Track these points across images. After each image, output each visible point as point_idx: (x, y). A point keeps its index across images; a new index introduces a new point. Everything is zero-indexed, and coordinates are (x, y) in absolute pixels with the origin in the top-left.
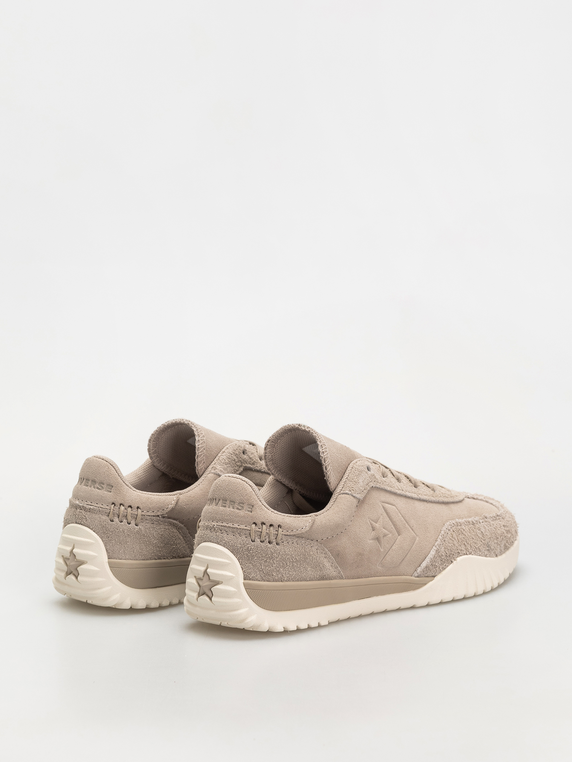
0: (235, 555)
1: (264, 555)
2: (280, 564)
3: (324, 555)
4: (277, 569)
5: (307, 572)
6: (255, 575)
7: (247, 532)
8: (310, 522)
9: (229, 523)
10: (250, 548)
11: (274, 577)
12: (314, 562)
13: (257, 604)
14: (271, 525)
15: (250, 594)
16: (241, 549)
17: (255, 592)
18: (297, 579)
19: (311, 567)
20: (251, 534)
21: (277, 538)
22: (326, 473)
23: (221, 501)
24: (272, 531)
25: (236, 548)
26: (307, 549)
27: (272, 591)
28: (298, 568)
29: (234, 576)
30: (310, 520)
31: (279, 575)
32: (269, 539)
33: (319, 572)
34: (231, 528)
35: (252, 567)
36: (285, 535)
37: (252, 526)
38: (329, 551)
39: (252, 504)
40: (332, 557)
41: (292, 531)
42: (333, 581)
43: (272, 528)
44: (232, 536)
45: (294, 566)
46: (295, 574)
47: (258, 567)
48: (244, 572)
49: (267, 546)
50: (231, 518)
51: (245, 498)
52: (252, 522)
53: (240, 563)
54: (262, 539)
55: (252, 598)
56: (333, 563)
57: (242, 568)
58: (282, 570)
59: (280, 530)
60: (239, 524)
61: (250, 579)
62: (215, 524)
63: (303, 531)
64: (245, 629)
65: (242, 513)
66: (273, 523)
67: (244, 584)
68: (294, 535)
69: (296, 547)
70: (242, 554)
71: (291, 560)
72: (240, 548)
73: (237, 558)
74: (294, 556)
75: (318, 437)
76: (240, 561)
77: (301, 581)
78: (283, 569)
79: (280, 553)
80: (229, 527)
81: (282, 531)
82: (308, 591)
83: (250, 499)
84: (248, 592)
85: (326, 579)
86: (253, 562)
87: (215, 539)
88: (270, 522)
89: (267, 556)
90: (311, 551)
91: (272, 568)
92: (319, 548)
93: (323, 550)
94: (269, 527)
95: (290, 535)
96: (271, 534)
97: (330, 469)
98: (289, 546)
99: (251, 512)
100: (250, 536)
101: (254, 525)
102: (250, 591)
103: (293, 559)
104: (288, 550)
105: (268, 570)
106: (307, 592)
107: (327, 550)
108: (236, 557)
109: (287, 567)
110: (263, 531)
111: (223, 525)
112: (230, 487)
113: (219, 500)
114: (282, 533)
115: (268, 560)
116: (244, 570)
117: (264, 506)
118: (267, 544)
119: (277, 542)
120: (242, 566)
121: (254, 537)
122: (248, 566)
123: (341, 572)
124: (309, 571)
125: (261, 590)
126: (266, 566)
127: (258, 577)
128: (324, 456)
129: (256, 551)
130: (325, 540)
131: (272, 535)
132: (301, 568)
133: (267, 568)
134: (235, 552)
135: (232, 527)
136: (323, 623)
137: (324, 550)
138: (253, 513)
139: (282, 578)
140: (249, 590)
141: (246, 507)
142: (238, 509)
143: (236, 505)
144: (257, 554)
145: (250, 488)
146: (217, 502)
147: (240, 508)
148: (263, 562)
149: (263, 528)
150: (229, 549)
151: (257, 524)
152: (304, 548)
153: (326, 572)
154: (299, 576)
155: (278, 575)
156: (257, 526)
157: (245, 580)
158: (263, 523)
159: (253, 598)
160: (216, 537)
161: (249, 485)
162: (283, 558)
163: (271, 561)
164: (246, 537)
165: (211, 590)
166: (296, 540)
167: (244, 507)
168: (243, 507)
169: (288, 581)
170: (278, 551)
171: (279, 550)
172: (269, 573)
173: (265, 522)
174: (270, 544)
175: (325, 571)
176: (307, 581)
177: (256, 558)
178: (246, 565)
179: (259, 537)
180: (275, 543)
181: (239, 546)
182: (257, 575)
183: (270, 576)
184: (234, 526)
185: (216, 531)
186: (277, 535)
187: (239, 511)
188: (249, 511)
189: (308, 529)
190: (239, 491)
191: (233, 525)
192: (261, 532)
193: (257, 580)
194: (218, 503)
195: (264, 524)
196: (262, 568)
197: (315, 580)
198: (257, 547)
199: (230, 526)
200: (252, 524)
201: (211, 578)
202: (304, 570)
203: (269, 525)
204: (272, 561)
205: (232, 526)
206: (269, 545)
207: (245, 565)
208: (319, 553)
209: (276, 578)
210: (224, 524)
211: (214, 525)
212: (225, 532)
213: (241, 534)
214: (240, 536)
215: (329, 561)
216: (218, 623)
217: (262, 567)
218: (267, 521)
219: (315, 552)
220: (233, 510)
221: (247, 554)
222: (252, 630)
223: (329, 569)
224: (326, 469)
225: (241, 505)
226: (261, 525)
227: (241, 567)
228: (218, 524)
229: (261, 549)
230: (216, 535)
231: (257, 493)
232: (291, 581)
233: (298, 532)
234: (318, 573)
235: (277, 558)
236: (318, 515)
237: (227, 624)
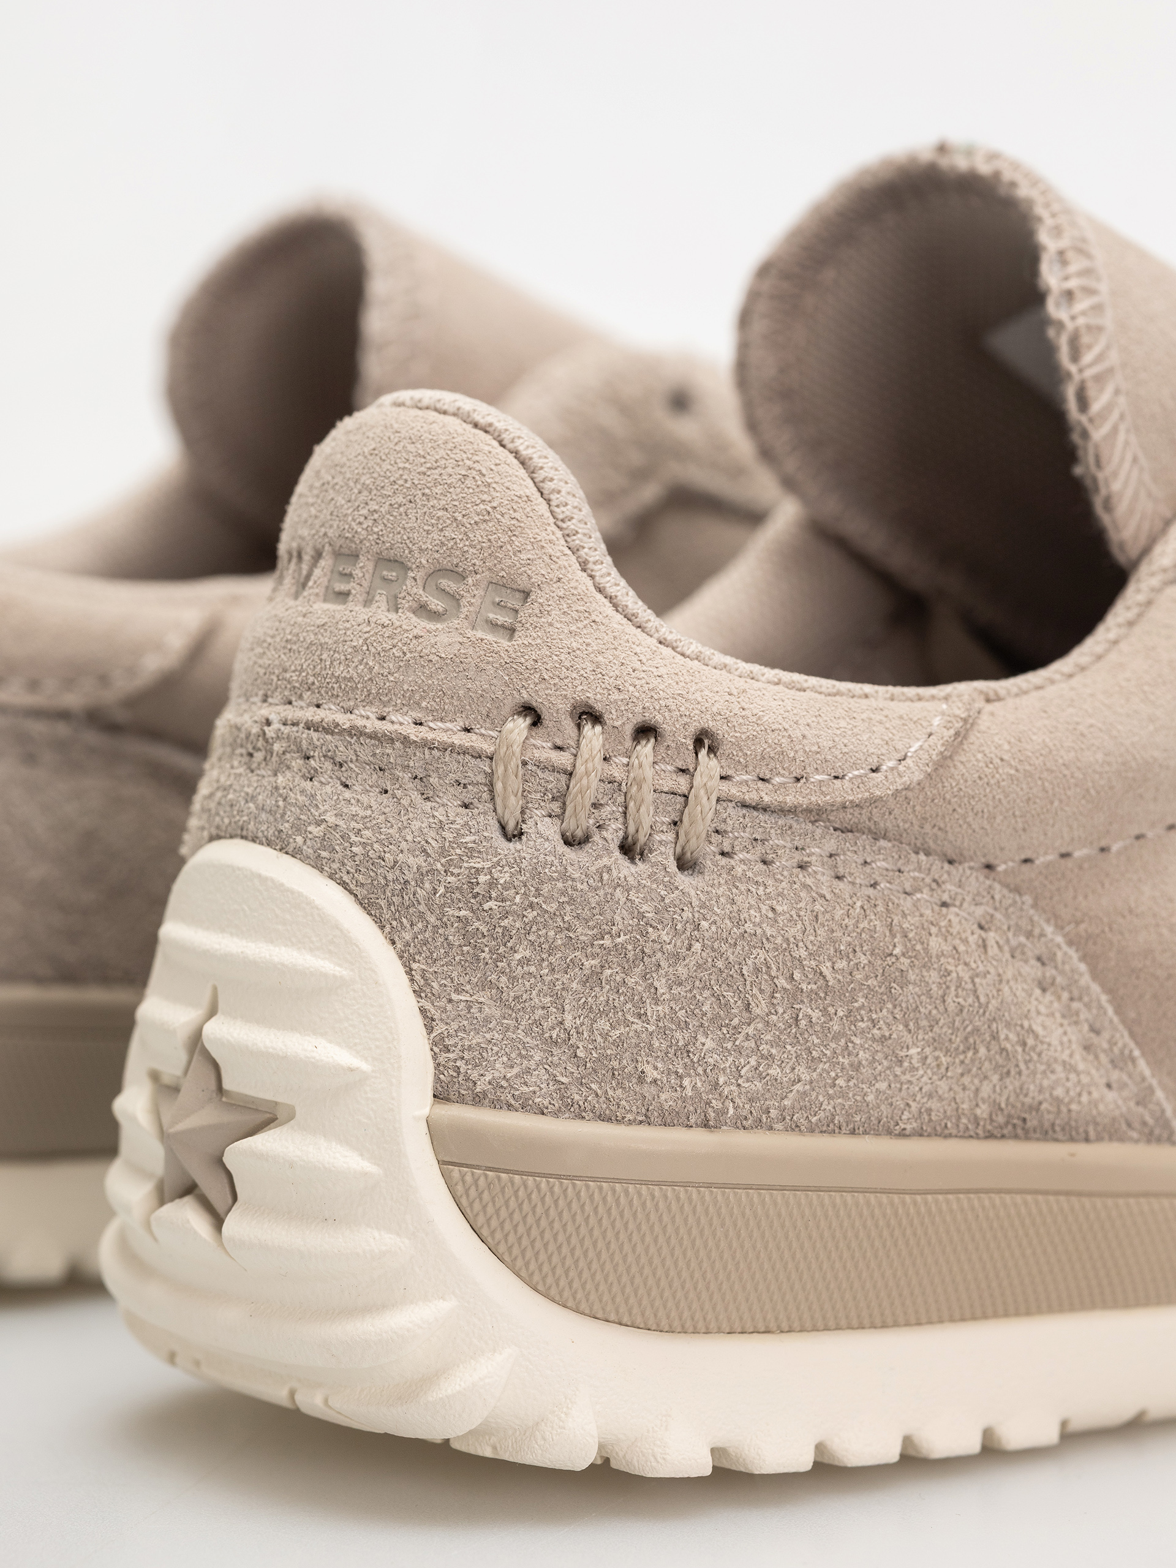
0: (382, 928)
1: (583, 933)
2: (700, 1005)
3: (1032, 970)
4: (678, 1035)
5: (898, 1071)
6: (516, 1070)
7: (476, 771)
8: (934, 729)
9: (356, 706)
10: (482, 879)
11: (649, 1091)
12: (952, 1007)
13: (523, 1273)
14: (645, 731)
15: (471, 1204)
16: (427, 885)
17: (509, 1191)
18: (822, 1114)
19: (936, 1043)
20: (499, 786)
21: (686, 819)
22: (1085, 434)
23: (326, 562)
24: (649, 772)
25: (390, 877)
26: (904, 915)
27: (631, 1188)
28: (836, 1038)
29: (365, 1066)
30: (936, 721)
31: (686, 1082)
32: (625, 823)
33: (995, 1078)
34: (370, 737)
35: (498, 1013)
36: (744, 805)
37: (510, 725)
38: (1070, 943)
39: (523, 583)
40: (1095, 988)
41: (798, 780)
42: (1084, 1152)
43: (646, 749)
44: (373, 799)
45: (803, 1023)
46: (805, 1077)
47: (540, 1012)
48: (440, 1045)
49: (609, 870)
50: (371, 669)
51: (478, 535)
52: (509, 704)
53: (412, 980)
54: (580, 821)
55: (485, 1232)
56: (1097, 1025)
57: (425, 1017)
58: (710, 1044)
59: (708, 766)
60: (418, 715)
61: (478, 1100)
62: (275, 712)
63: (881, 786)
64: (455, 1445)
65: (443, 639)
66: (659, 718)
67: (435, 1132)
68: (815, 814)
69: (825, 891)
70: (432, 919)
71: (782, 982)
72: (421, 874)
73: (399, 945)
74: (803, 953)
75: (1047, 205)
76: (415, 966)
77: (853, 1132)
78: (721, 1041)
79: (697, 927)
80: (357, 733)
81: (717, 772)
82: (904, 1203)
83: (511, 542)
84: (460, 1189)
85: (1047, 1134)
86: (504, 979)
87: (264, 816)
88: (639, 709)
89: (607, 942)
90: (934, 930)
91: (638, 1025)
92: (998, 916)
93: (1029, 935)
94: (628, 743)
95: (783, 811)
96: (640, 788)
97: (1109, 408)
98: (770, 882)
99: (511, 631)
100: (493, 799)
101: (522, 724)
102: (468, 1178)
103: (797, 975)
104: (764, 908)
105: (605, 1036)
106: (896, 1214)
107: (1059, 939)
108: (393, 943)
109: (750, 1030)
110: (580, 769)
111: (317, 719)
112: (386, 466)
113: (318, 555)
114: (725, 786)
115: (608, 972)
116: (440, 1028)
117: (611, 598)
118: (605, 861)
119: (683, 853)
120: (428, 1006)
121: (514, 804)
122: (469, 1008)
123: (1160, 1094)
124: (913, 1069)
125: (551, 1176)
126: (594, 1013)
127: (538, 1085)
128: (1073, 318)
129: (531, 906)
130: (1048, 865)
131: (650, 797)
132: (857, 1041)
133: (603, 1024)
134: (383, 903)
135: (374, 736)
136: (1014, 1437)
137: (1037, 931)
138: (520, 639)
139: (708, 1103)
140: (463, 1176)
141: (474, 595)
142: (422, 610)
143: (413, 588)
144: (534, 921)
145: (522, 472)
146: (305, 567)
147: (436, 604)
148: (574, 985)
149: (583, 742)
150: (344, 885)
151: (545, 715)
152: (881, 908)
153: (1046, 1083)
154: (843, 1095)
155: (681, 1077)
156: (540, 730)
157: (447, 1100)
158: (588, 715)
159: (493, 1233)
160: (270, 802)
161: (516, 454)
162: (720, 964)
163: (630, 981)
164: (466, 806)
165: (220, 1163)
166: (831, 845)
167: (464, 602)
168: (455, 599)
169: (758, 1124)
170: (687, 914)
171: (695, 903)
172: (615, 1064)
173: (599, 707)
174: (632, 860)
175: (1034, 1073)
176: (903, 1134)
177: (528, 954)
178: (455, 997)
179: (555, 807)
180: (664, 855)
181: (411, 861)
182: (528, 1071)
183: (620, 1085)
184: (385, 727)
185: (275, 758)
186: (686, 797)
187: (431, 626)
188: (494, 626)
189: (913, 773)
190: (438, 490)
191: (383, 718)
192: (571, 774)
193: (525, 1105)
194: (308, 577)
195: (596, 718)
196: (568, 1024)
197: (966, 1135)
198: (536, 874)
199: (360, 723)
200: (506, 710)
201: (226, 1085)
202: (879, 1056)
203: (629, 730)
204: (644, 977)
205: (372, 725)
206: (625, 868)
207: (450, 1001)
208: (993, 950)
209: (663, 1097)
210: (330, 714)
211: (268, 723)
212: (328, 765)
213: (434, 780)
214: (428, 799)
215: (1070, 1015)
216: (278, 1395)
217: (568, 1018)
218: (616, 696)
219: (965, 941)
220: (393, 616)
221: (464, 921)
222: (488, 1453)
223: (1069, 1068)
224: (1083, 403)
225: (444, 583)
226: (569, 725)
227: (423, 1011)
228: (291, 713)
229: (563, 893)
230: (277, 788)
231: (566, 511)
232: (779, 1126)
233: (842, 792)
234: (986, 1090)
235: (676, 958)
236: (1002, 693)
237: (326, 1401)
